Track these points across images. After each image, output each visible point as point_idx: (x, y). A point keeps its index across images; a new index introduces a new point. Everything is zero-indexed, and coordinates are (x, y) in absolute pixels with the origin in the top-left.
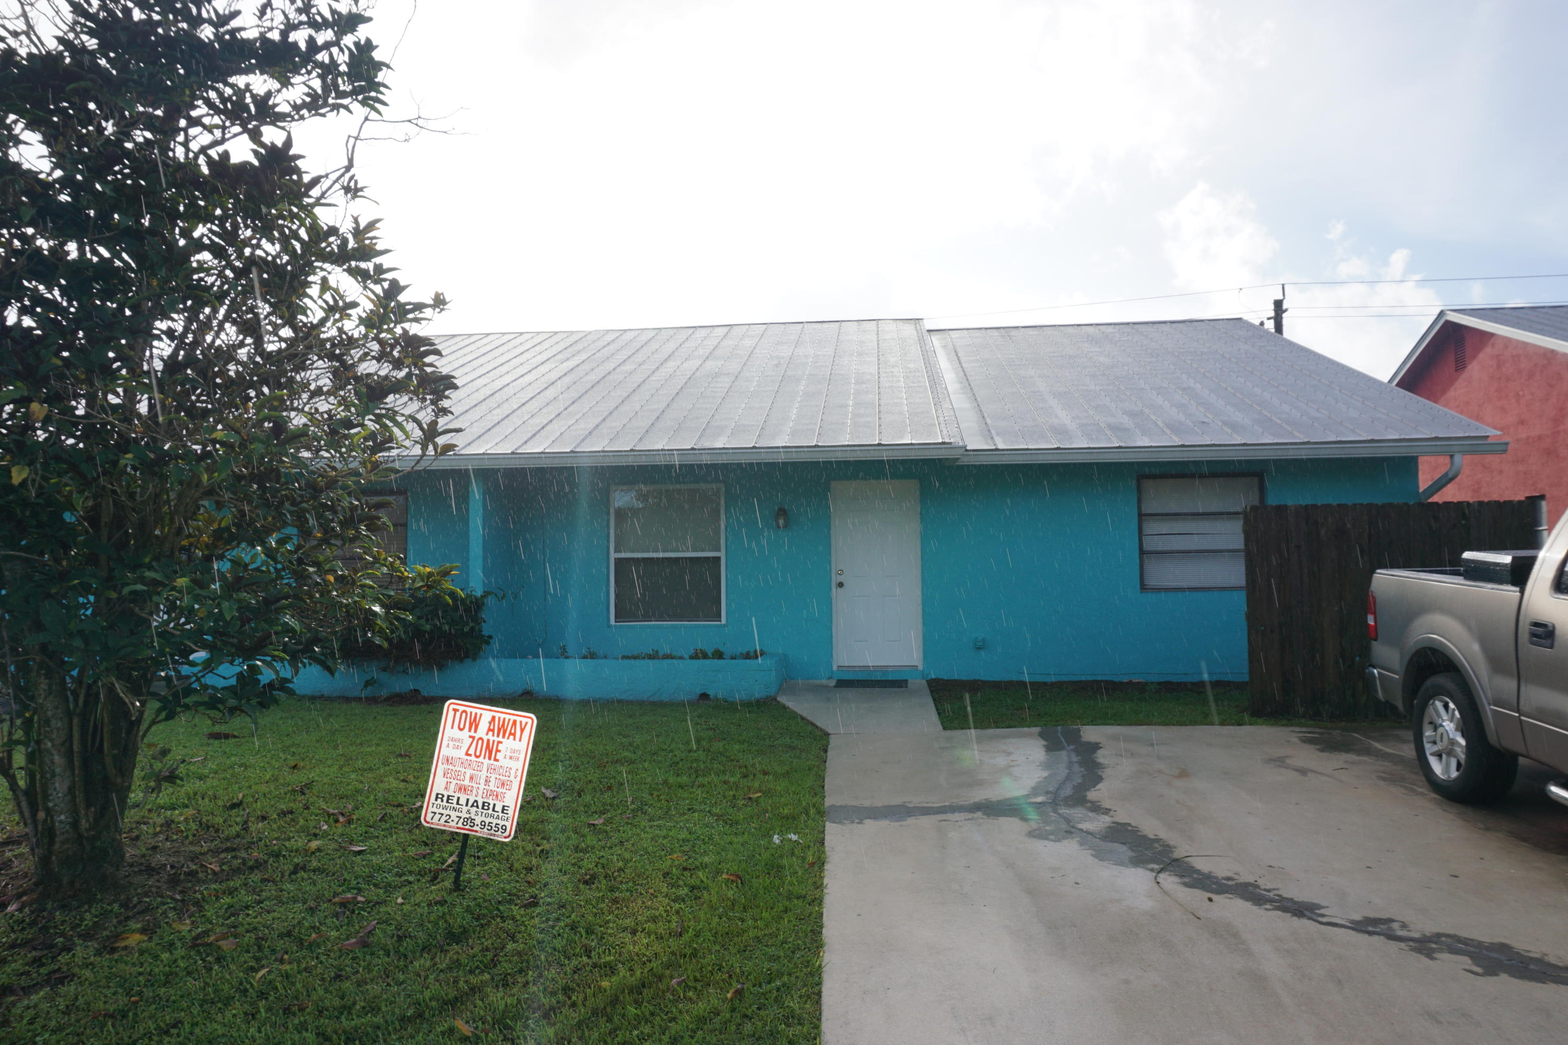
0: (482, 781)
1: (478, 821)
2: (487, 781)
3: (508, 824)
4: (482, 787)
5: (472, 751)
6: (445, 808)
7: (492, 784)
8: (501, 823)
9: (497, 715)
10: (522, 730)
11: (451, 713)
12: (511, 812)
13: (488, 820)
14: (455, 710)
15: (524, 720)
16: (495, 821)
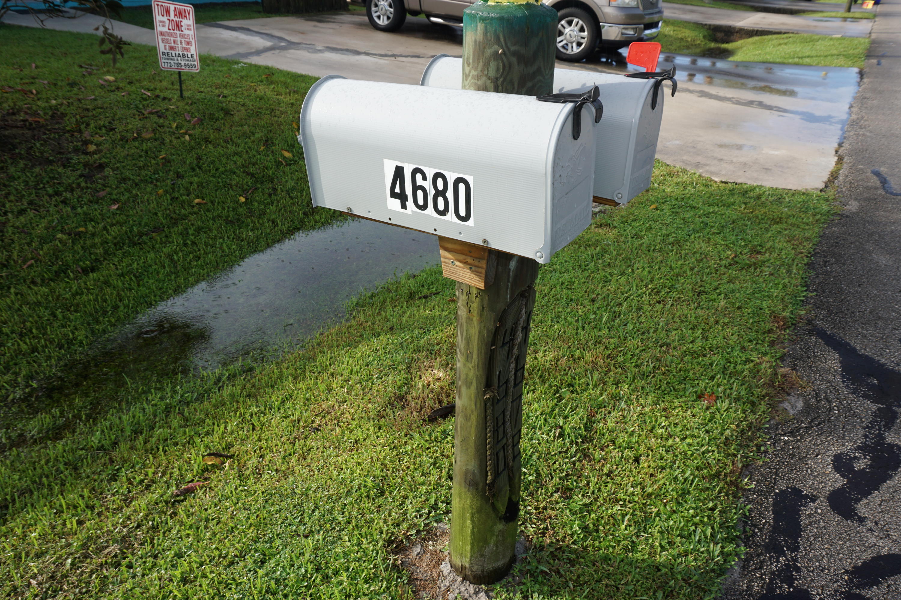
0: (179, 43)
1: (183, 64)
2: (181, 43)
3: (196, 63)
4: (180, 46)
5: (170, 28)
6: (168, 59)
7: (183, 44)
8: (193, 63)
9: (177, 6)
10: (189, 14)
11: (156, 7)
12: (195, 57)
13: (187, 63)
14: (158, 5)
15: (189, 9)
16: (190, 63)
